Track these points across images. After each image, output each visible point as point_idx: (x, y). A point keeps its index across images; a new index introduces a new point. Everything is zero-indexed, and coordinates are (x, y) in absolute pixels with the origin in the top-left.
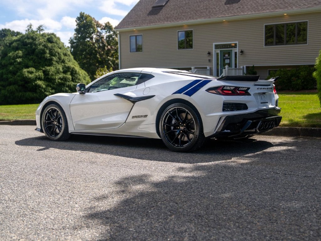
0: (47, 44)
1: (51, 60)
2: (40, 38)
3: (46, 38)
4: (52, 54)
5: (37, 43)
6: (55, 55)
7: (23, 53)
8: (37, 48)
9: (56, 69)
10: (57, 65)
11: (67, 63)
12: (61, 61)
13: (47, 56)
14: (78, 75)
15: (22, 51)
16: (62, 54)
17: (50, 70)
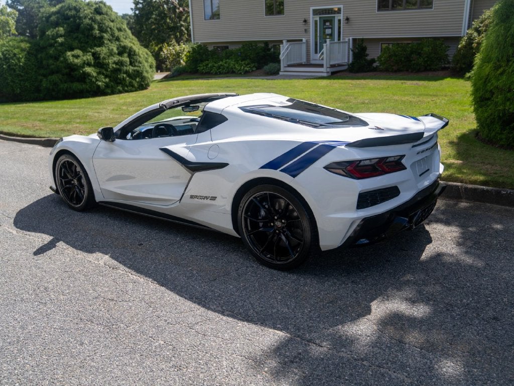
0: (95, 17)
1: (102, 37)
2: (85, 8)
3: (93, 8)
4: (102, 30)
5: (81, 15)
6: (106, 32)
7: (64, 30)
8: (82, 23)
9: (109, 49)
10: (110, 44)
11: (122, 42)
12: (114, 38)
13: (96, 33)
14: (138, 57)
15: (63, 27)
16: (115, 29)
17: (100, 51)
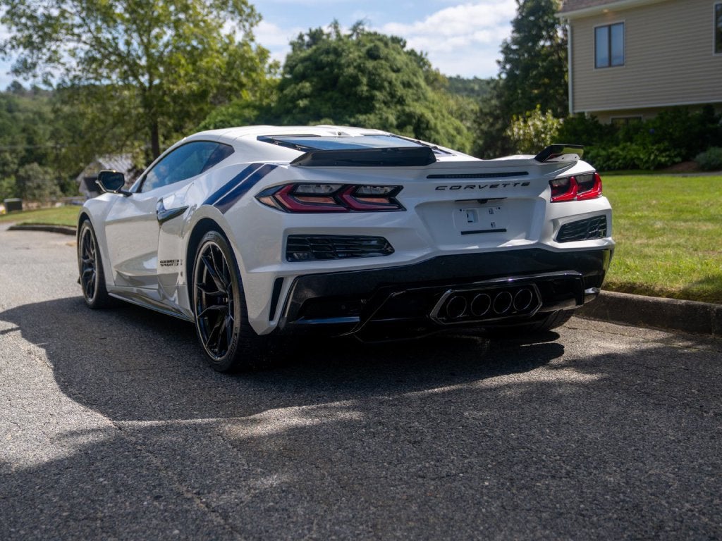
0: (364, 63)
1: (372, 98)
2: (352, 50)
3: (364, 50)
4: (373, 85)
5: (343, 61)
6: (381, 88)
7: (312, 86)
8: (342, 74)
9: (381, 119)
10: (385, 109)
11: (409, 106)
12: (395, 100)
13: (362, 91)
14: (433, 133)
15: (311, 82)
16: (398, 84)
17: (365, 121)
